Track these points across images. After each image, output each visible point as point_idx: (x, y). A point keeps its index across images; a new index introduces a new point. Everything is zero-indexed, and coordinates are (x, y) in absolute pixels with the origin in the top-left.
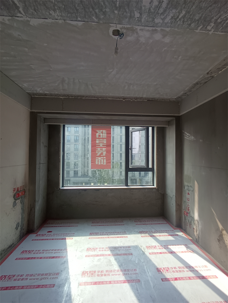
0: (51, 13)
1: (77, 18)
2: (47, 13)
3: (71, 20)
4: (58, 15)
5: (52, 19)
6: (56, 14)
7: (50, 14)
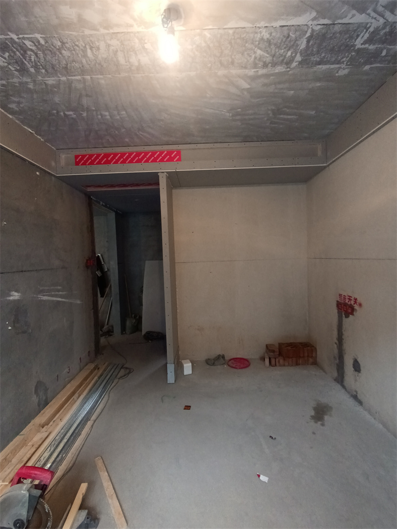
0: (268, 36)
1: (234, 33)
2: (274, 34)
3: (244, 28)
4: (261, 33)
5: (273, 26)
6: (262, 35)
7: (271, 34)
